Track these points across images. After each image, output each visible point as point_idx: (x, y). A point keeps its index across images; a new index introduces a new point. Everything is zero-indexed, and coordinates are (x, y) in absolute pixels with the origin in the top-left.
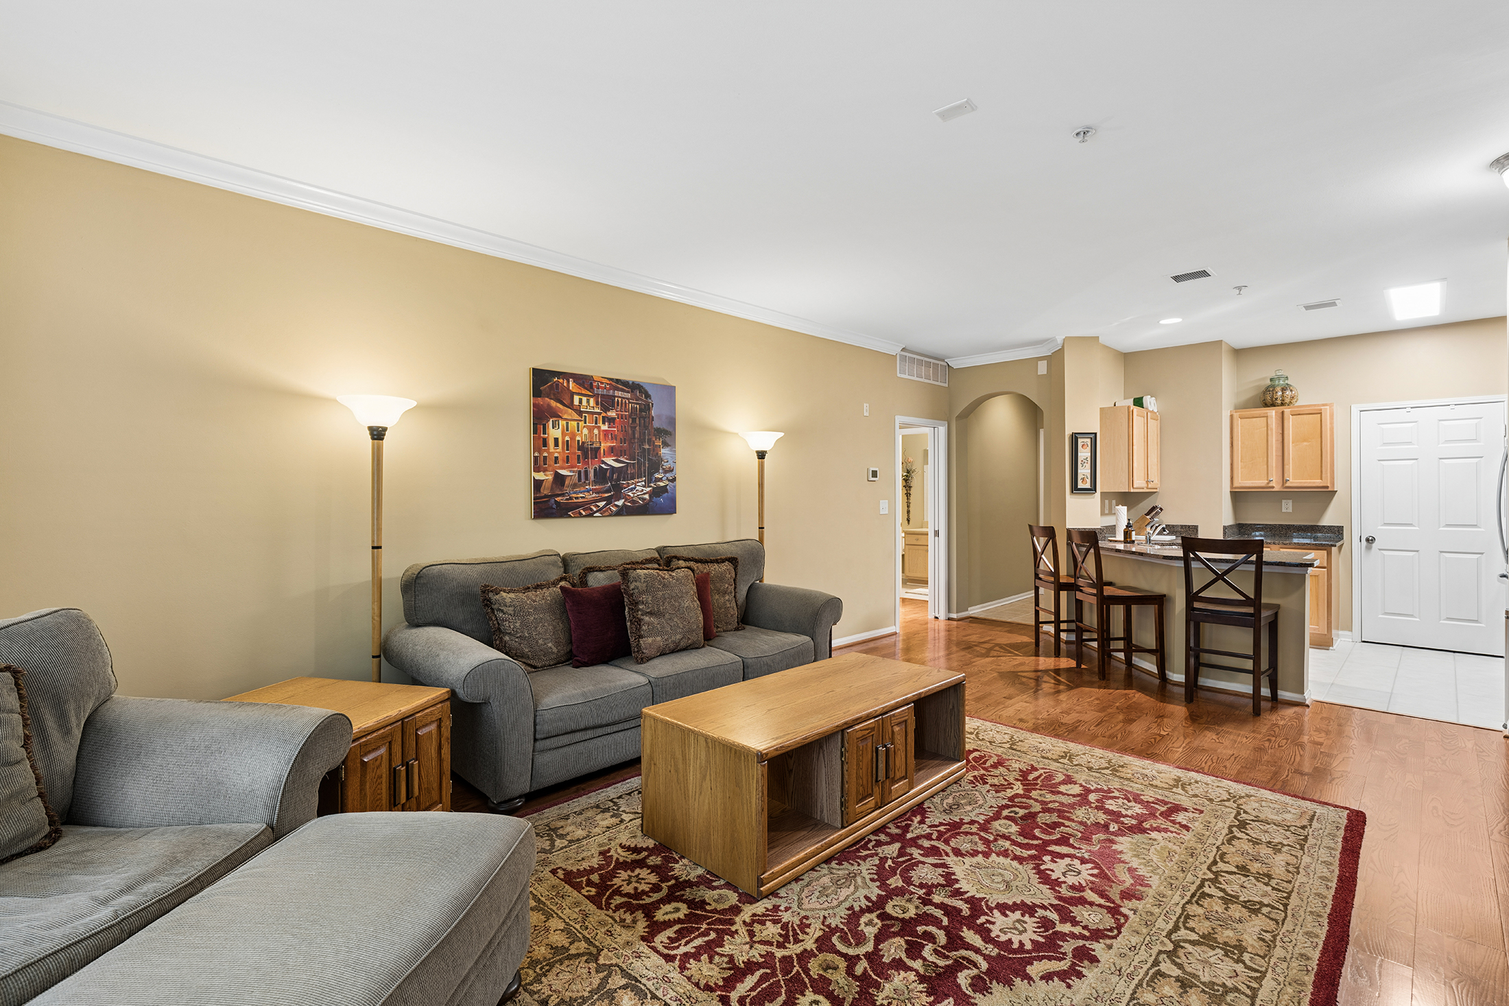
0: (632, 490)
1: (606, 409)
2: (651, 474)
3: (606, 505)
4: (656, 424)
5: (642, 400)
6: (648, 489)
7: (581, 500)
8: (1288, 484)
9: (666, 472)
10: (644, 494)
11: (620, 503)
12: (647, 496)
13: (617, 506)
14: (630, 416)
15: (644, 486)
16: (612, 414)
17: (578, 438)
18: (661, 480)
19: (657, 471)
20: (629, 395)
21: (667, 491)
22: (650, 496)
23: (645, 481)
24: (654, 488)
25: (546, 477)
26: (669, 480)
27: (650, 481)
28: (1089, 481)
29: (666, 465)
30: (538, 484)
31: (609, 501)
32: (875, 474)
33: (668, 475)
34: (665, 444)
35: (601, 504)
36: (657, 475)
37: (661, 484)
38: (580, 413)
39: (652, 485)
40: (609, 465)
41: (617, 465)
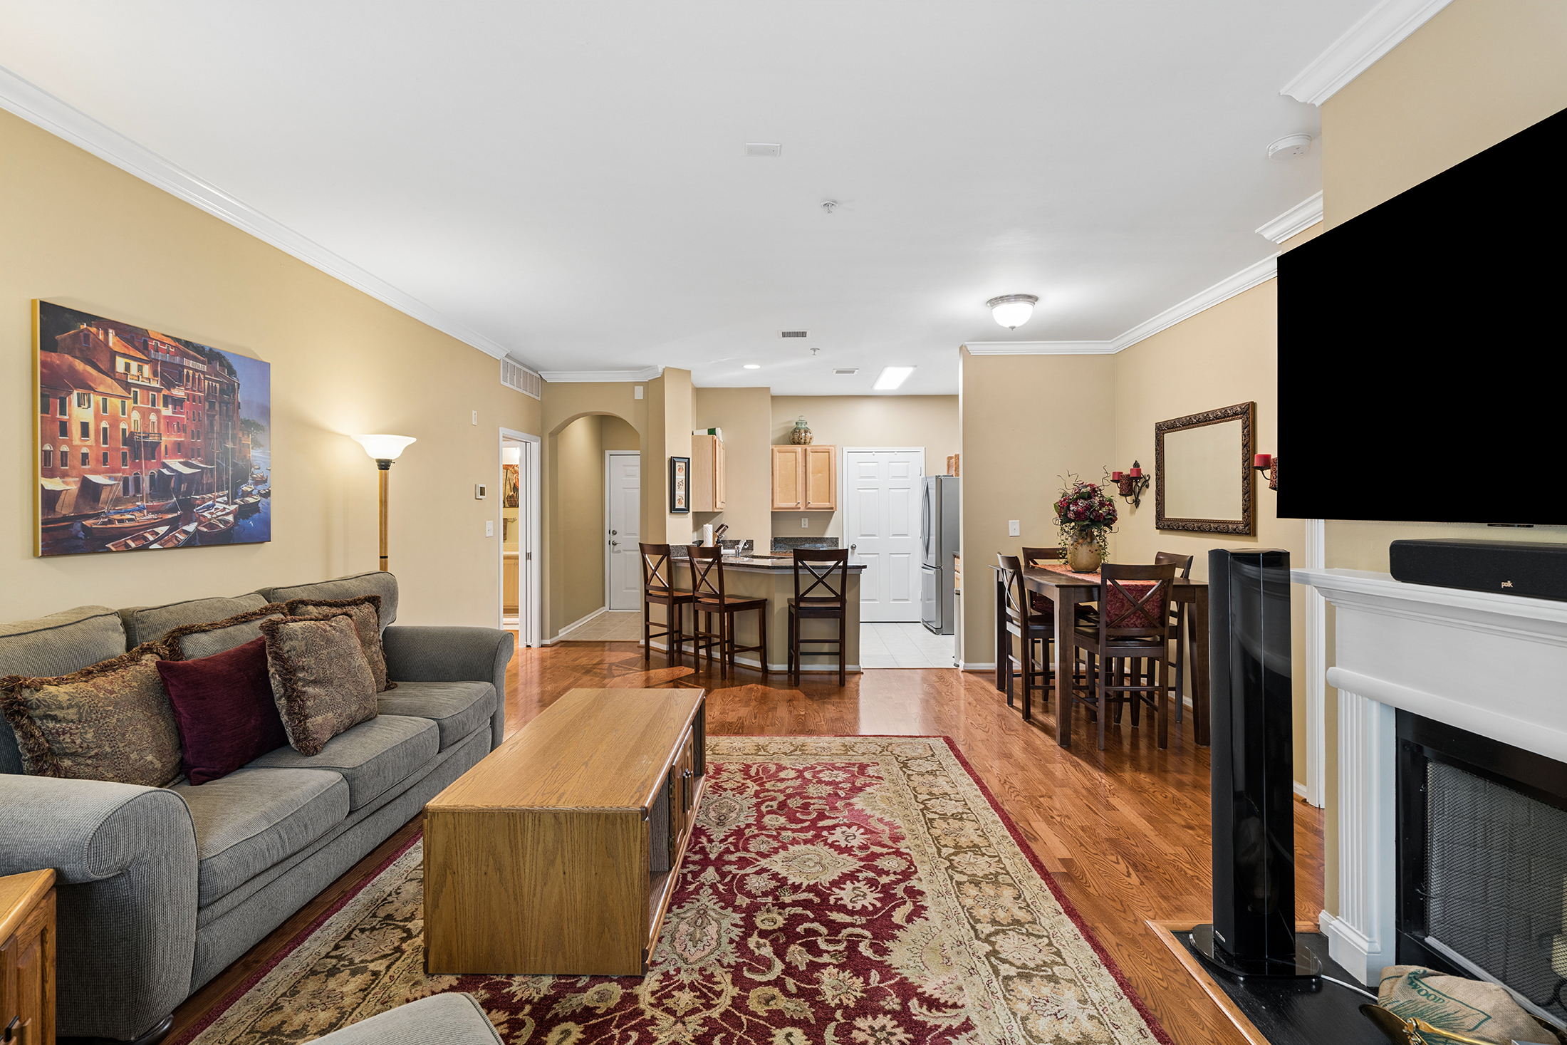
0: (208, 508)
1: (169, 385)
2: (236, 486)
3: (169, 531)
4: (244, 413)
5: (224, 377)
6: (233, 507)
7: (127, 524)
8: (809, 506)
9: (257, 483)
10: (227, 514)
11: (191, 528)
12: (230, 518)
13: (186, 532)
14: (206, 398)
15: (227, 503)
16: (179, 392)
17: (123, 426)
18: (249, 494)
19: (245, 481)
20: (204, 368)
21: (258, 510)
22: (235, 518)
23: (228, 495)
24: (240, 506)
25: (66, 486)
26: (262, 495)
27: (235, 496)
28: (683, 501)
29: (258, 474)
30: (50, 499)
31: (174, 525)
32: (482, 491)
33: (260, 487)
34: (256, 444)
35: (162, 530)
36: (245, 488)
37: (251, 500)
38: (127, 386)
39: (238, 501)
40: (173, 470)
41: (186, 471)
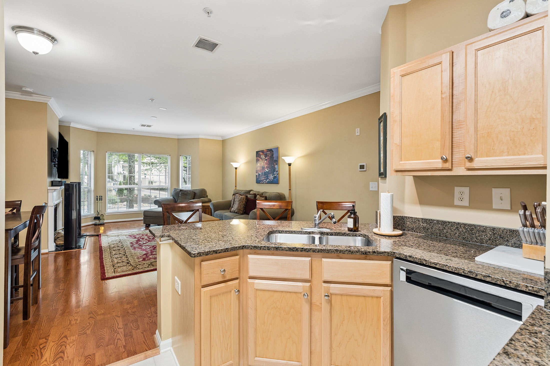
1: (266, 157)
2: (273, 173)
3: (266, 181)
4: (274, 159)
5: (272, 153)
7: (262, 179)
9: (276, 172)
11: (268, 180)
12: (272, 179)
13: (267, 181)
14: (270, 158)
15: (272, 176)
16: (267, 158)
17: (262, 165)
18: (275, 174)
20: (269, 153)
21: (276, 177)
22: (273, 179)
26: (277, 174)
27: (273, 175)
29: (276, 170)
30: (256, 175)
31: (266, 179)
32: (362, 167)
33: (277, 173)
34: (276, 164)
35: (265, 180)
36: (275, 173)
37: (275, 175)
38: (262, 159)
40: (266, 171)
41: (267, 171)
